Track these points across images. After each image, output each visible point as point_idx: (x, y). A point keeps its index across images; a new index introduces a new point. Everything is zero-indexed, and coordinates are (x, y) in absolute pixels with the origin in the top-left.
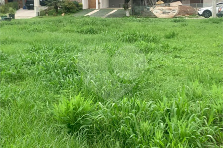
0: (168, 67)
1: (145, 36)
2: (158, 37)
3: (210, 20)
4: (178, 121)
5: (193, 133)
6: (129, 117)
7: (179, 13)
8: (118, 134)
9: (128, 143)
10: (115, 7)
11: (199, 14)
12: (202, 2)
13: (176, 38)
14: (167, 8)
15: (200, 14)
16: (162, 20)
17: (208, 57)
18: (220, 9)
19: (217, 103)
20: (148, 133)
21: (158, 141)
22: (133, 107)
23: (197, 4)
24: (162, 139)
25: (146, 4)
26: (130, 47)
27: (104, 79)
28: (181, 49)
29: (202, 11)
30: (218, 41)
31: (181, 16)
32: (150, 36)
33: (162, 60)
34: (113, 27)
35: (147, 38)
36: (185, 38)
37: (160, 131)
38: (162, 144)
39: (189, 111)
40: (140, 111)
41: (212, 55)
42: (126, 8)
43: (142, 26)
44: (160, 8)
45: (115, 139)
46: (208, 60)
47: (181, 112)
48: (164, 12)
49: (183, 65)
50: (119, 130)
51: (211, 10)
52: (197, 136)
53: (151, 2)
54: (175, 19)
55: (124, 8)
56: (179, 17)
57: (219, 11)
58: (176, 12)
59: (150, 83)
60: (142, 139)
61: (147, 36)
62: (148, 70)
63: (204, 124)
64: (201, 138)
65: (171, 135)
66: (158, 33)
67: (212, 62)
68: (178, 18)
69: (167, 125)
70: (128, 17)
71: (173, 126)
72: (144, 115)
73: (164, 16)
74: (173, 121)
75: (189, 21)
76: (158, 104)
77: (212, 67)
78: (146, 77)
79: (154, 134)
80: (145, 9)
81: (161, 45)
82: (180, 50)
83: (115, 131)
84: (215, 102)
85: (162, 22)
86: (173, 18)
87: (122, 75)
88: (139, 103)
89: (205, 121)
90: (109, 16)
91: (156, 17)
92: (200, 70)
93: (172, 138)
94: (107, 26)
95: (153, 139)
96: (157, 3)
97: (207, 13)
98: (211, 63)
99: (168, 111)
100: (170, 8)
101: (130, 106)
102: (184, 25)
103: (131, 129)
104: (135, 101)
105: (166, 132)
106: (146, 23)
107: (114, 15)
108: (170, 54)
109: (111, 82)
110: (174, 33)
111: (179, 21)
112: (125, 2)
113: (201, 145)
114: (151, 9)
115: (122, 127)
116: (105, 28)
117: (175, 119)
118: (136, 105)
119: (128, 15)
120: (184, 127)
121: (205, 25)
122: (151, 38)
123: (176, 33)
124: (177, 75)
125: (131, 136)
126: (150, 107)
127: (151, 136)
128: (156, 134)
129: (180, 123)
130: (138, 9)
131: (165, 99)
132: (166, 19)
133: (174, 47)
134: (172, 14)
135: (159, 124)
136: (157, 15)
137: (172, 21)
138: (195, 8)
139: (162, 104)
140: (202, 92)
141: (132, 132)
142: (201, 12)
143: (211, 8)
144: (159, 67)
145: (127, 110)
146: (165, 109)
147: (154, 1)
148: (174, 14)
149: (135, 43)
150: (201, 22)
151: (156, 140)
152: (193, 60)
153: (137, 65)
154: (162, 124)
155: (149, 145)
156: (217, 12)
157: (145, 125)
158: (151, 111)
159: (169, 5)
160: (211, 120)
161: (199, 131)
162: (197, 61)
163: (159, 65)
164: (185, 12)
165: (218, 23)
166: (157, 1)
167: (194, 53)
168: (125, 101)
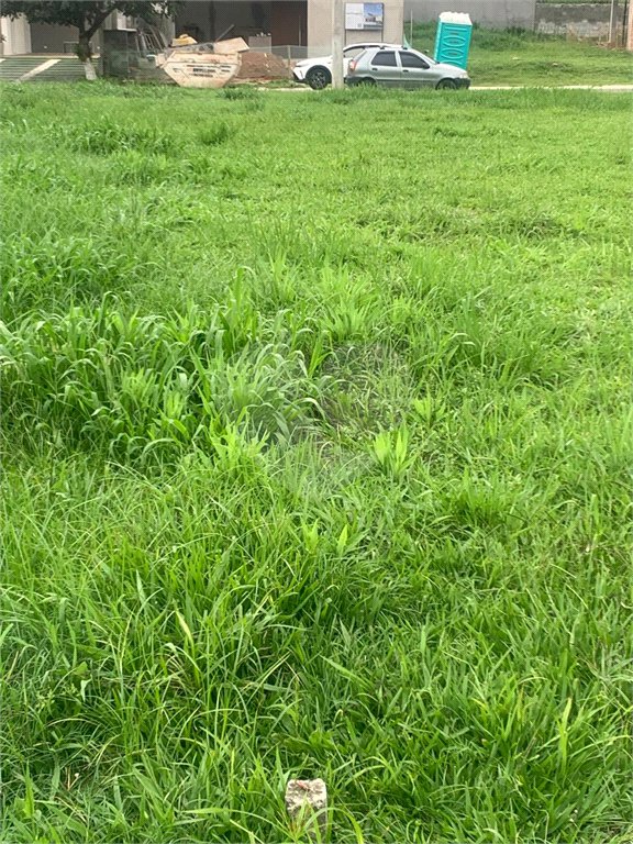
0: (204, 223)
1: (140, 138)
2: (178, 141)
3: (326, 94)
4: (228, 367)
5: (267, 396)
6: (89, 361)
7: (241, 75)
8: (57, 408)
9: (88, 432)
10: (53, 50)
11: (296, 78)
12: (305, 43)
13: (229, 143)
14: (205, 56)
15: (301, 78)
16: (192, 92)
17: (317, 196)
18: (352, 64)
19: (333, 316)
20: (146, 404)
21: (171, 421)
22: (100, 330)
23: (289, 47)
24: (183, 417)
25: (144, 44)
26: (96, 167)
27: (14, 258)
28: (244, 175)
29: (305, 70)
30: (345, 152)
31: (247, 81)
32: (155, 138)
33: (190, 206)
34: (44, 110)
35: (145, 141)
36: (256, 143)
37: (178, 395)
38: (183, 429)
39: (257, 339)
40: (122, 342)
41: (328, 191)
42: (84, 54)
43: (132, 109)
44: (186, 57)
45: (49, 423)
46: (317, 204)
47: (235, 340)
48: (197, 71)
49: (245, 217)
50: (62, 398)
51: (330, 67)
52: (277, 403)
53: (160, 38)
54: (230, 91)
55: (79, 54)
56: (239, 86)
57: (351, 70)
58: (233, 70)
59: (152, 267)
60: (128, 418)
61: (146, 136)
62: (148, 231)
63: (297, 373)
64: (286, 407)
65: (207, 406)
66: (179, 129)
67: (327, 210)
68: (237, 89)
69: (196, 378)
70: (91, 82)
71: (213, 380)
72: (134, 354)
73: (199, 81)
74: (215, 367)
75: (266, 96)
76: (174, 323)
77: (326, 224)
78: (141, 249)
79: (161, 405)
80: (141, 60)
81: (185, 162)
82: (242, 176)
83: (48, 402)
84: (329, 315)
85: (190, 99)
86: (224, 87)
87: (68, 244)
88: (118, 320)
89: (302, 363)
90: (34, 79)
91: (175, 84)
92: (292, 232)
93: (209, 412)
94: (24, 106)
95: (159, 418)
96: (176, 42)
97: (319, 76)
98: (324, 213)
99: (201, 338)
100: (216, 57)
101: (90, 329)
102: (253, 108)
103: (94, 394)
104: (104, 316)
105: (195, 399)
106: (143, 101)
107: (47, 77)
108: (212, 187)
109: (36, 263)
110: (223, 130)
111: (240, 96)
112: (81, 37)
113: (288, 425)
114: (159, 59)
115: (67, 387)
116: (19, 110)
117: (219, 360)
118: (109, 327)
119: (91, 75)
120: (242, 381)
121: (311, 108)
122: (158, 142)
123: (229, 128)
124: (231, 246)
125: (95, 413)
126: (149, 331)
127: (154, 409)
128: (168, 404)
129: (231, 371)
130: (122, 58)
131: (193, 307)
132: (201, 89)
133: (223, 167)
134: (221, 77)
135: (174, 377)
136: (177, 77)
137: (219, 96)
138: (285, 61)
139: (185, 323)
140: (297, 289)
141: (98, 402)
142: (301, 72)
143: (329, 59)
144: (181, 224)
145: (82, 341)
146: (191, 335)
147: (167, 36)
148: (227, 76)
149: (110, 158)
150: (301, 101)
151: (165, 419)
152: (276, 205)
153: (116, 217)
154: (183, 376)
155: (148, 437)
156: (345, 74)
157: (136, 382)
158: (152, 342)
159: (212, 48)
160: (316, 361)
161: (284, 389)
162: (287, 207)
163: (180, 219)
164: (257, 70)
165: (346, 103)
166: (177, 37)
167: (279, 186)
168: (75, 315)
